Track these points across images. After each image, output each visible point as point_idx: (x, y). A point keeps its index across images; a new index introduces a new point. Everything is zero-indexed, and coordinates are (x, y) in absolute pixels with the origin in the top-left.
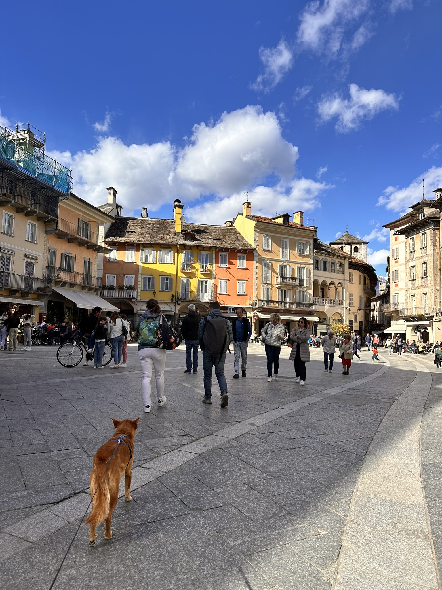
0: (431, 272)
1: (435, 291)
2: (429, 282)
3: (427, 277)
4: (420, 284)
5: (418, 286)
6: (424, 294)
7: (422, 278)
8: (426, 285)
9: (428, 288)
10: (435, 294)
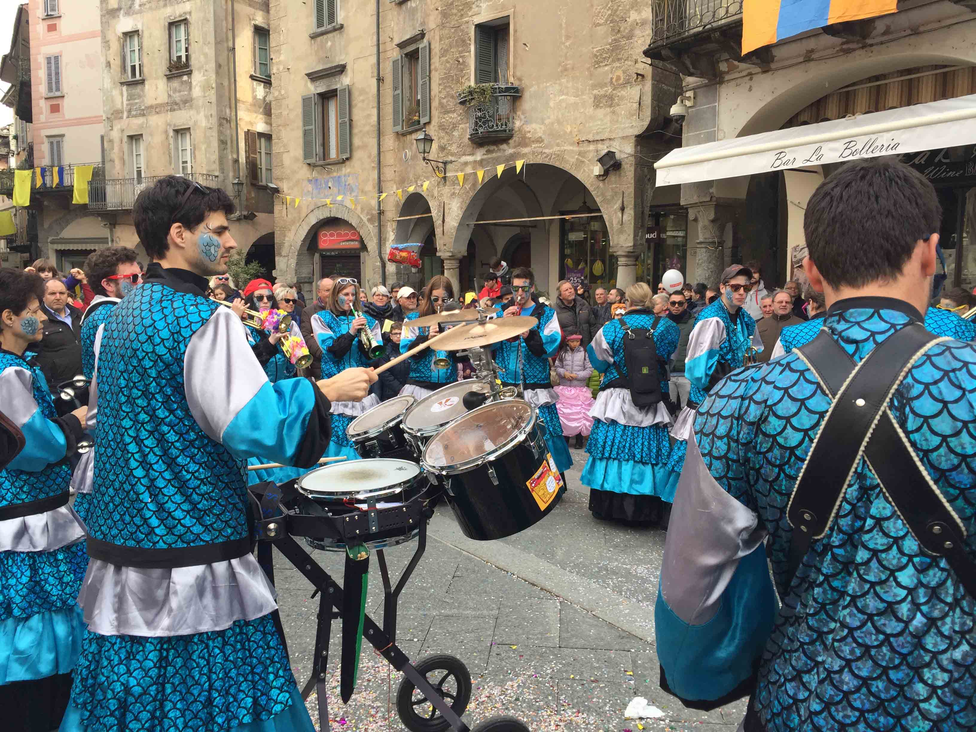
0: (206, 55)
1: (221, 125)
2: (197, 92)
3: (190, 73)
4: (163, 98)
5: (154, 102)
6: (177, 131)
7: (169, 78)
8: (185, 102)
9: (192, 112)
10: (220, 133)
